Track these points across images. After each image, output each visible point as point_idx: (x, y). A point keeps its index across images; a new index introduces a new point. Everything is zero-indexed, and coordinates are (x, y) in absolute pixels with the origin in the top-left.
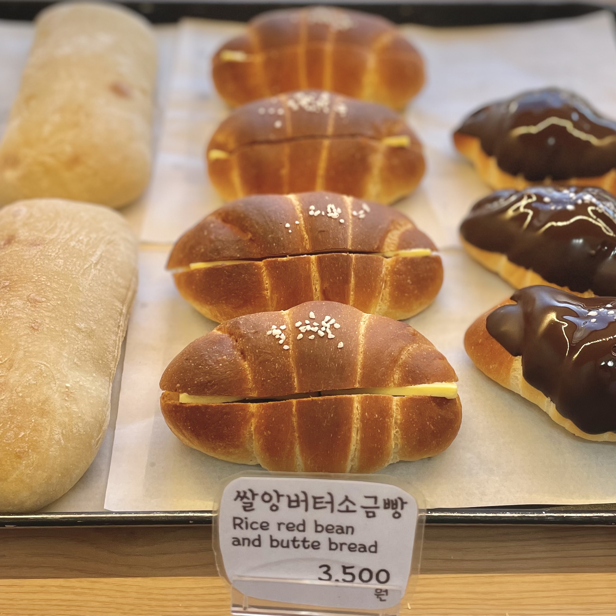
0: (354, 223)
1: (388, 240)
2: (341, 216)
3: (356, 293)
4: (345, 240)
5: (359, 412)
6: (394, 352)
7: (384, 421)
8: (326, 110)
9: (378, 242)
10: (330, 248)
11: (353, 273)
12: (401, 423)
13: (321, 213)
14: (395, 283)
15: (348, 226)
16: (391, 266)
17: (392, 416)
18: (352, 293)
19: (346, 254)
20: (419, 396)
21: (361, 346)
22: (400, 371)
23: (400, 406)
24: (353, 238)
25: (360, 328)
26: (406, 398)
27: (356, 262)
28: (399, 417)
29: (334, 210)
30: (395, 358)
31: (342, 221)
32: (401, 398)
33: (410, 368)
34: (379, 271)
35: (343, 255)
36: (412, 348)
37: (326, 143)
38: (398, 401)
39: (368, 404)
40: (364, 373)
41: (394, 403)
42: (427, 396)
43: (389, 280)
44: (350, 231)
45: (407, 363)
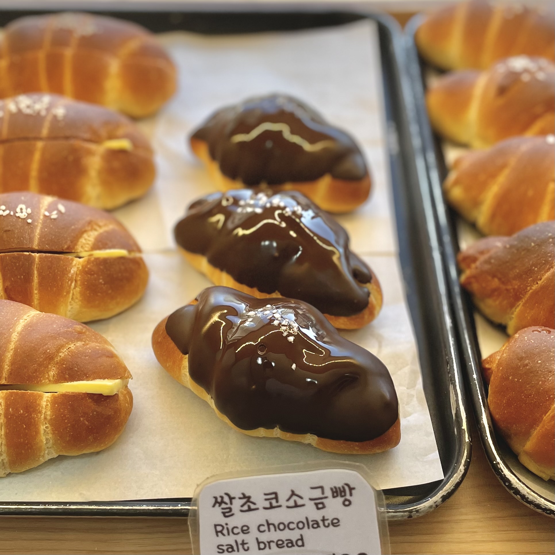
0: (44, 222)
1: (82, 241)
2: (29, 216)
3: (40, 291)
4: (31, 240)
5: (3, 407)
6: (51, 349)
7: (31, 417)
8: (43, 113)
9: (69, 243)
10: (14, 247)
11: (36, 272)
12: (51, 419)
13: (10, 213)
14: (86, 283)
15: (37, 226)
16: (82, 266)
17: (40, 412)
18: (36, 292)
19: (28, 253)
20: (72, 393)
21: (12, 343)
22: (57, 368)
23: (50, 402)
24: (40, 237)
25: (18, 326)
26: (58, 394)
27: (40, 261)
28: (49, 413)
29: (24, 210)
30: (50, 355)
31: (29, 221)
32: (53, 395)
33: (67, 365)
34: (67, 271)
35: (26, 255)
36: (74, 346)
37: (40, 145)
38: (49, 398)
39: (13, 400)
40: (12, 370)
41: (45, 399)
42: (82, 393)
43: (80, 280)
44: (38, 231)
45: (64, 360)
